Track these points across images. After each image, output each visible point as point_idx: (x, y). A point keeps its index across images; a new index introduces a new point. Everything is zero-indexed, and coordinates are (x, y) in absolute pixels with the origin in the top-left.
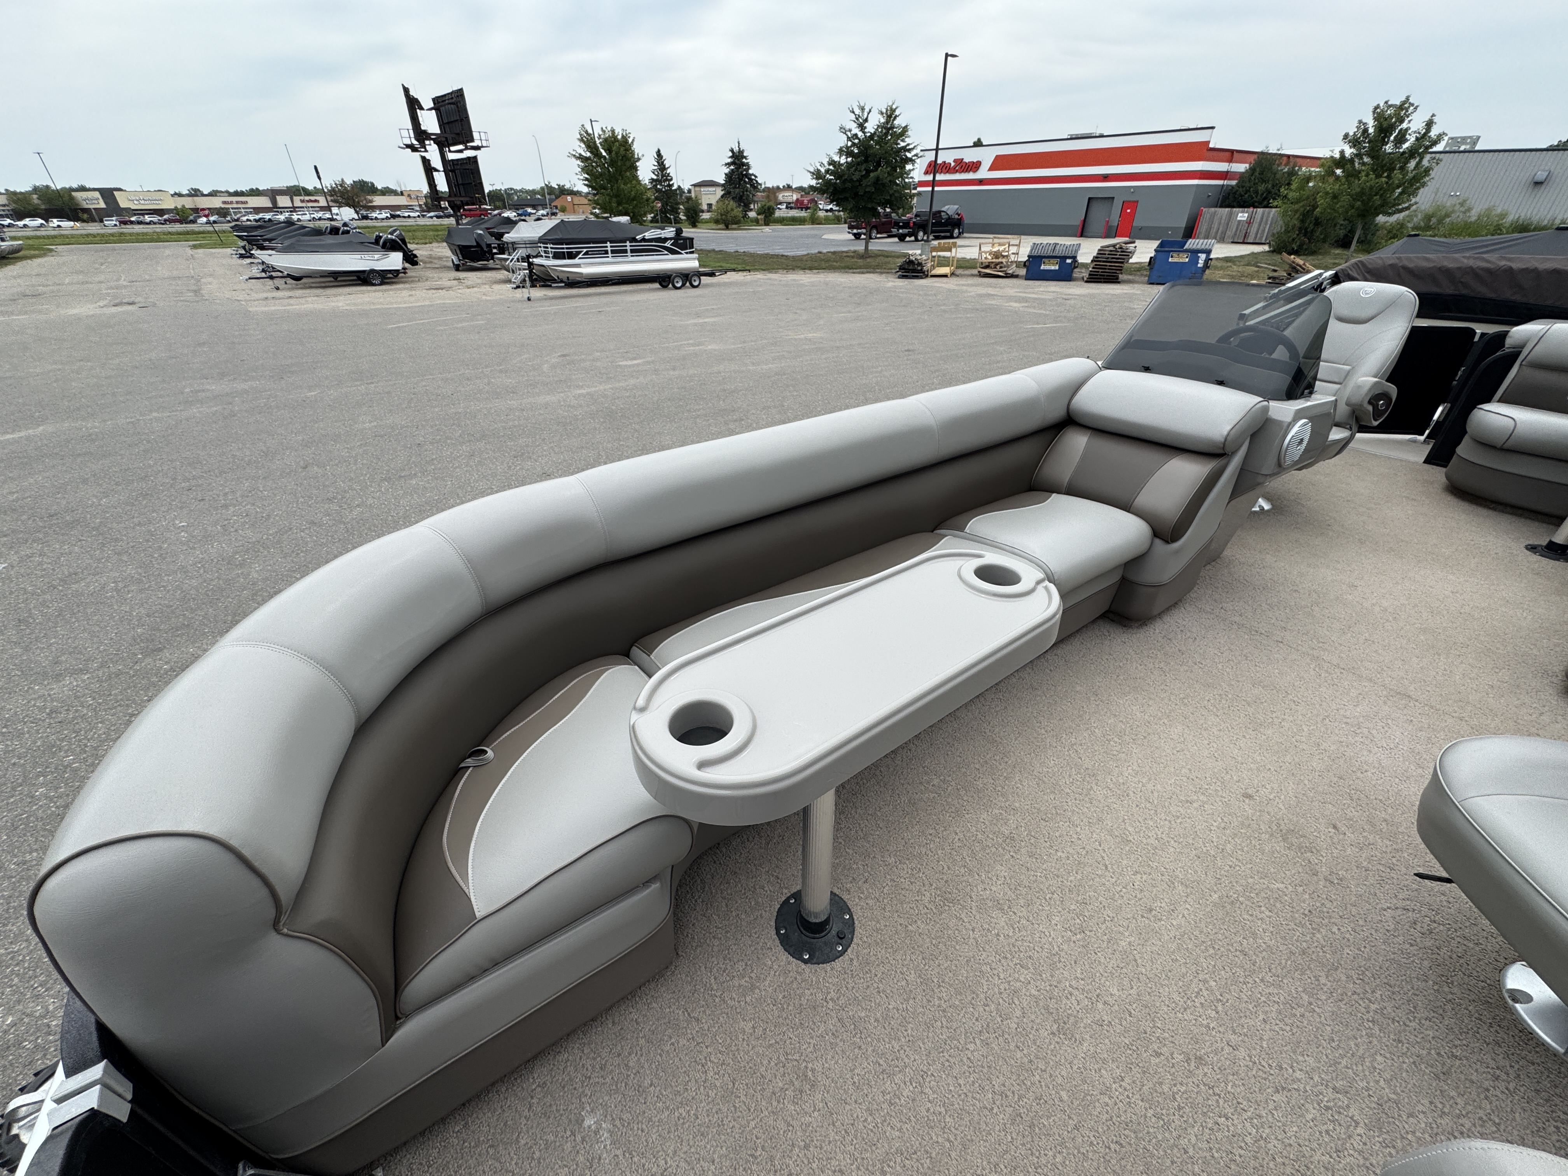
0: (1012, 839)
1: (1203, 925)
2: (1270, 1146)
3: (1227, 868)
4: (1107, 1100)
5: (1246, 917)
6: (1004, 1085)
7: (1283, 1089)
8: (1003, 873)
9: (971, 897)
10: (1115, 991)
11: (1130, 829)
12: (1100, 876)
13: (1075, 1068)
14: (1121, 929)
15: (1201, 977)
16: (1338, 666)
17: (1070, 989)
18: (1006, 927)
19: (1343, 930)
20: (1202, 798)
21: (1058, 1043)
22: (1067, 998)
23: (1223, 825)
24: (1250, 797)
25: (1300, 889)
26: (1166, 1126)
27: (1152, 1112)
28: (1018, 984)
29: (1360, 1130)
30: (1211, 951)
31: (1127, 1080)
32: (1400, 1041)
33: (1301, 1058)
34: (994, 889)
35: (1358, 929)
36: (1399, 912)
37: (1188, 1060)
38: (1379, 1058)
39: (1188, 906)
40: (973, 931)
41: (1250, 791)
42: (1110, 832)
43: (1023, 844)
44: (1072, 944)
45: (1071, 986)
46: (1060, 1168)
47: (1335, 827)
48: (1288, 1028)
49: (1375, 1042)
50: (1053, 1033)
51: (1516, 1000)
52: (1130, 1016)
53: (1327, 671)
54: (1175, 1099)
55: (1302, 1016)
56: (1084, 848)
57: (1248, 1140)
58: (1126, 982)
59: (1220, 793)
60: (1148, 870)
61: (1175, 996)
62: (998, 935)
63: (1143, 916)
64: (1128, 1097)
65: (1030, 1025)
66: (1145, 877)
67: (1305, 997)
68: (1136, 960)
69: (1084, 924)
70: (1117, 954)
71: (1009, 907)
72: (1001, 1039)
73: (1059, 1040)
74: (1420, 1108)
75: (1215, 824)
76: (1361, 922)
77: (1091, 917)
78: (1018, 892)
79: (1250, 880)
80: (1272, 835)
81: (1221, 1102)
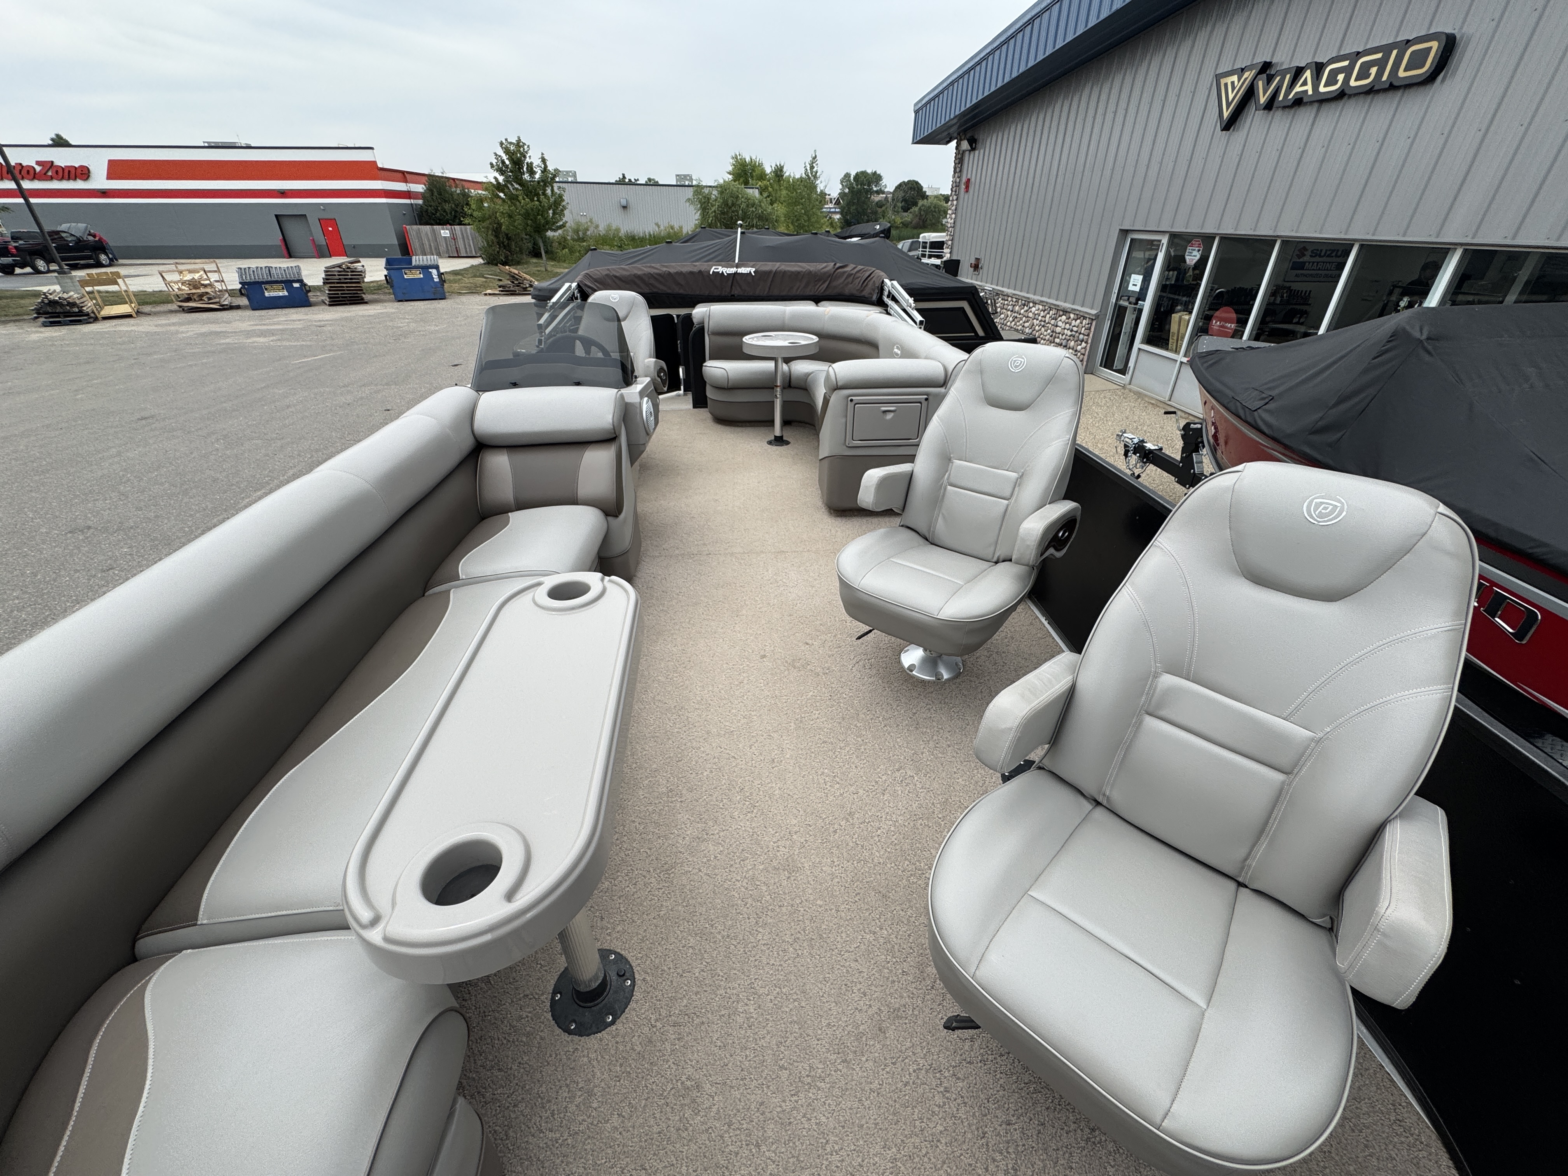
0: (671, 790)
1: (799, 745)
2: (900, 822)
3: (785, 705)
4: (837, 880)
5: (812, 723)
6: (792, 935)
7: (884, 790)
8: (685, 818)
9: (681, 852)
10: (796, 821)
11: (727, 724)
12: (736, 766)
13: (812, 883)
14: (770, 785)
15: (820, 773)
16: (744, 553)
17: (776, 845)
18: (716, 848)
19: (847, 693)
20: (744, 675)
21: (795, 880)
22: (778, 851)
23: (765, 683)
24: (764, 656)
25: (819, 688)
26: (866, 862)
27: (855, 862)
28: (750, 872)
29: (916, 778)
30: (813, 755)
31: (835, 860)
32: (898, 725)
33: (879, 770)
34: (688, 833)
35: (851, 687)
36: (857, 665)
37: (847, 820)
38: (898, 740)
39: (786, 742)
40: (700, 871)
41: (762, 653)
42: (719, 735)
43: (680, 788)
44: (755, 819)
45: (774, 843)
46: (848, 939)
47: (807, 644)
48: (865, 761)
49: (892, 734)
50: (789, 878)
51: (912, 671)
52: (810, 826)
53: (742, 559)
54: (857, 844)
55: (865, 749)
56: (715, 758)
57: (892, 829)
58: (795, 811)
59: (751, 665)
60: (754, 740)
61: (819, 794)
62: (716, 857)
63: (773, 768)
64: (842, 867)
65: (775, 887)
66: (756, 745)
67: (859, 739)
68: (789, 795)
69: (752, 802)
70: (780, 801)
71: (707, 834)
72: (769, 913)
73: (794, 878)
74: (922, 747)
75: (762, 685)
76: (850, 683)
77: (751, 794)
78: (704, 820)
79: (799, 702)
80: (788, 670)
81: (872, 823)
